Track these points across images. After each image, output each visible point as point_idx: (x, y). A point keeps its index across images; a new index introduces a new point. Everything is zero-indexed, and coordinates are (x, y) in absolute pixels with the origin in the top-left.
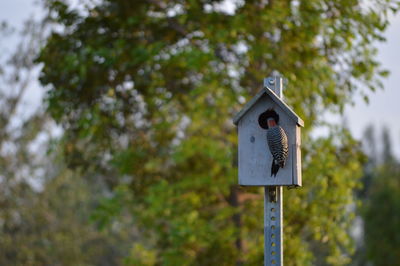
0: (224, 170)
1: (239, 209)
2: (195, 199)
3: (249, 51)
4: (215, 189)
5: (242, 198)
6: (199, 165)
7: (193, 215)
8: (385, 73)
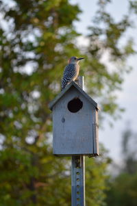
0: (26, 168)
1: (35, 192)
2: (8, 186)
3: (41, 97)
4: (20, 180)
5: (37, 185)
6: (10, 165)
7: (8, 197)
8: (123, 110)
